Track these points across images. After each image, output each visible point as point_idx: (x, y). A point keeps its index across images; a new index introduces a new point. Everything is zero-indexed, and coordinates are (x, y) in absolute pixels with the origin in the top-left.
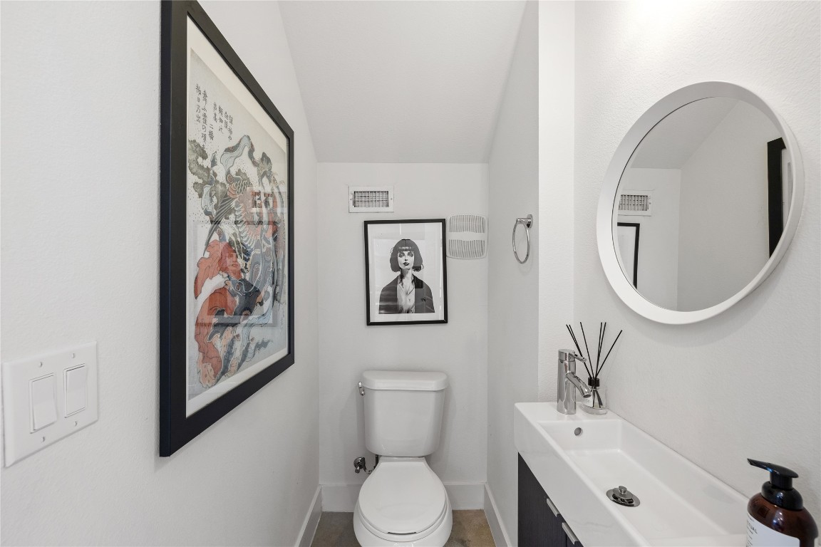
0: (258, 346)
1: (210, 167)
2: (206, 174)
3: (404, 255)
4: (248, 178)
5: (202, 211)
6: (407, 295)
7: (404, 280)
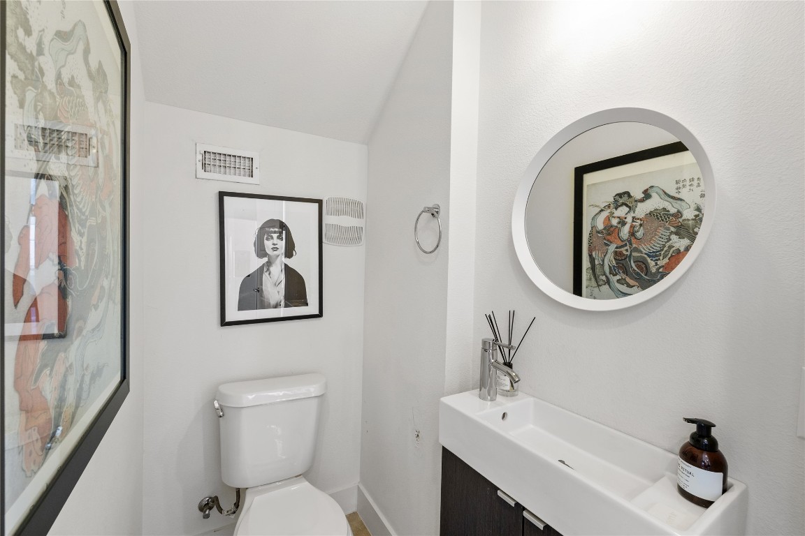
0: (94, 377)
1: (34, 53)
2: (29, 66)
3: (272, 238)
4: (83, 96)
5: (25, 136)
6: (274, 287)
7: (271, 269)
